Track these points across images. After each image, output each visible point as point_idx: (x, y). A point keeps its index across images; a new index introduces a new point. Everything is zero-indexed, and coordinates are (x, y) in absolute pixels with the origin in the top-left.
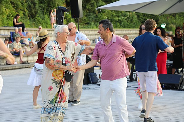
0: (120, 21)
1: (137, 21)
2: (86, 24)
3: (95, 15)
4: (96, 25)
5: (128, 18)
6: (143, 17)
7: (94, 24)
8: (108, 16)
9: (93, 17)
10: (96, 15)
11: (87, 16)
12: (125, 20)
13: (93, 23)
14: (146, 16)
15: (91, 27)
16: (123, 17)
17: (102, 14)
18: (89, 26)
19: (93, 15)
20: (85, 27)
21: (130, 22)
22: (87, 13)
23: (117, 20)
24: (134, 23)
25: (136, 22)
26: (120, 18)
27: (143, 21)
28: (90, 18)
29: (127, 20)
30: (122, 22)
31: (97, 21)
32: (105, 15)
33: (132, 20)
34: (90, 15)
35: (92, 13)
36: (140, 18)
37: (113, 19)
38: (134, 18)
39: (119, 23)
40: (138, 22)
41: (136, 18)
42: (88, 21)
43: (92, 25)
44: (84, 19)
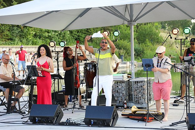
0: (50, 38)
1: (70, 37)
2: (8, 39)
3: (20, 30)
4: (21, 41)
5: (60, 34)
6: (77, 34)
7: (19, 40)
8: (36, 31)
9: (17, 32)
10: (22, 30)
11: (10, 31)
12: (56, 37)
13: (17, 39)
14: (80, 32)
15: (14, 44)
16: (53, 33)
17: (28, 29)
18: (12, 42)
19: (17, 30)
20: (7, 43)
21: (61, 39)
22: (10, 27)
23: (47, 36)
24: (67, 40)
25: (69, 39)
26: (50, 34)
27: (77, 38)
28: (13, 33)
29: (59, 36)
30: (53, 39)
31: (23, 37)
32: (32, 30)
33: (64, 36)
34: (13, 30)
35: (16, 27)
36: (74, 35)
37: (42, 35)
38: (66, 34)
39: (49, 39)
40: (70, 39)
41: (69, 35)
42: (11, 37)
43: (16, 41)
44: (6, 34)
